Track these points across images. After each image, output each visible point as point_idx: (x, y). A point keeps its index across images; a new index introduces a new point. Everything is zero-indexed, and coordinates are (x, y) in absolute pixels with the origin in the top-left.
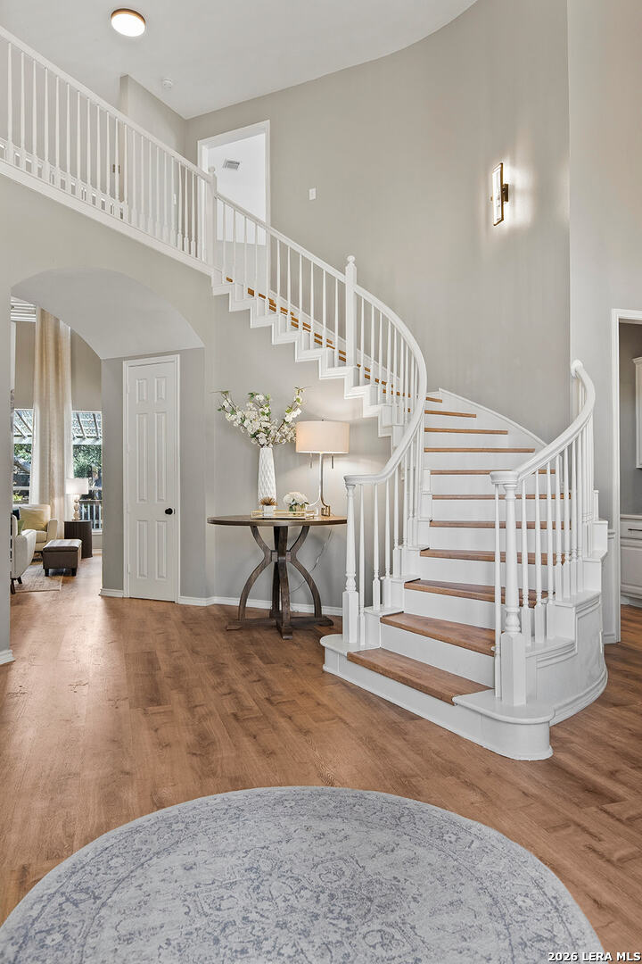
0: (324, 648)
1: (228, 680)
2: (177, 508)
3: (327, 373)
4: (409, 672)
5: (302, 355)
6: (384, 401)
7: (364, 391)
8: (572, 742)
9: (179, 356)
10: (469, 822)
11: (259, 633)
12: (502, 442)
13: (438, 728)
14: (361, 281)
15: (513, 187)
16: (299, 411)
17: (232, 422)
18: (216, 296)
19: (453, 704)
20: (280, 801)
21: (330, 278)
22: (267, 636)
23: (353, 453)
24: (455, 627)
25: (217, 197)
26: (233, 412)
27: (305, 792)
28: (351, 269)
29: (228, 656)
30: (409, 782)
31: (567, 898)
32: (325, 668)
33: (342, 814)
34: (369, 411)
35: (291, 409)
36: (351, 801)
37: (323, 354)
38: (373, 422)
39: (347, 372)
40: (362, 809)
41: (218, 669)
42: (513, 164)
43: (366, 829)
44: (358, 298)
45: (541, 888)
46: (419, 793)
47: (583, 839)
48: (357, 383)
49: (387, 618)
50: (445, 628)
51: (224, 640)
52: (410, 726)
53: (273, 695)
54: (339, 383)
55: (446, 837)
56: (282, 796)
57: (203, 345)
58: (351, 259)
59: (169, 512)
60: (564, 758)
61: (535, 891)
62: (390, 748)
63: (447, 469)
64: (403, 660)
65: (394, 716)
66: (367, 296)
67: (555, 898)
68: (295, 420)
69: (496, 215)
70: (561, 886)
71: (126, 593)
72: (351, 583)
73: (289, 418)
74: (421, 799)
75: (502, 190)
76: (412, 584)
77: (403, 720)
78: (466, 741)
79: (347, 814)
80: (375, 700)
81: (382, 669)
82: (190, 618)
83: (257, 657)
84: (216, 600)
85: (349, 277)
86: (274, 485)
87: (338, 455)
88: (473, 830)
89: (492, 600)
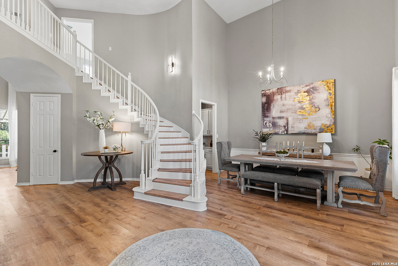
0: (134, 191)
1: (104, 208)
2: (59, 150)
3: (121, 107)
4: (166, 194)
5: (112, 100)
6: (141, 117)
7: (135, 114)
8: (209, 204)
9: (60, 95)
10: (203, 229)
11: (103, 190)
12: (172, 129)
13: (178, 208)
14: (133, 81)
15: (175, 64)
16: (114, 119)
17: (90, 121)
18: (77, 76)
19: (182, 201)
20: (153, 240)
21: (122, 78)
22: (106, 191)
23: (132, 132)
24: (175, 180)
25: (77, 41)
26: (90, 118)
27: (158, 235)
28: (130, 76)
29: (98, 200)
30: (182, 224)
31: (233, 240)
32: (134, 197)
33: (173, 238)
34: (136, 120)
35: (111, 118)
36: (172, 233)
37: (120, 101)
38: (138, 123)
39: (129, 107)
40: (177, 235)
41: (98, 205)
42: (175, 57)
43: (182, 240)
44: (132, 86)
45: (227, 239)
46: (187, 226)
47: (226, 226)
48: (132, 111)
49: (154, 180)
50: (172, 181)
51: (91, 195)
52: (171, 209)
53: (125, 210)
54: (126, 110)
55: (201, 235)
56: (153, 238)
57: (72, 92)
58: (130, 73)
59: (55, 151)
60: (210, 208)
61: (226, 240)
62: (170, 216)
63: (163, 137)
64: (162, 191)
65: (165, 208)
66: (135, 85)
67: (231, 240)
68: (112, 121)
69: (171, 70)
70: (230, 237)
71: (32, 183)
72: (143, 172)
73: (110, 120)
74: (188, 227)
75: (172, 64)
76: (159, 170)
77: (168, 208)
78: (187, 210)
79: (174, 237)
80: (156, 204)
81: (158, 195)
82: (69, 189)
83: (108, 198)
84: (76, 181)
85: (129, 79)
86: (105, 142)
87: (127, 132)
88: (205, 231)
89: (191, 173)
